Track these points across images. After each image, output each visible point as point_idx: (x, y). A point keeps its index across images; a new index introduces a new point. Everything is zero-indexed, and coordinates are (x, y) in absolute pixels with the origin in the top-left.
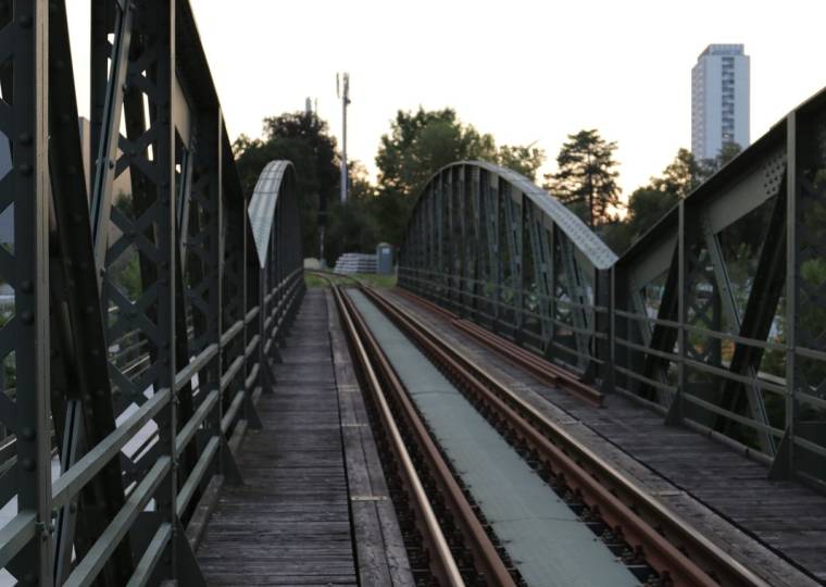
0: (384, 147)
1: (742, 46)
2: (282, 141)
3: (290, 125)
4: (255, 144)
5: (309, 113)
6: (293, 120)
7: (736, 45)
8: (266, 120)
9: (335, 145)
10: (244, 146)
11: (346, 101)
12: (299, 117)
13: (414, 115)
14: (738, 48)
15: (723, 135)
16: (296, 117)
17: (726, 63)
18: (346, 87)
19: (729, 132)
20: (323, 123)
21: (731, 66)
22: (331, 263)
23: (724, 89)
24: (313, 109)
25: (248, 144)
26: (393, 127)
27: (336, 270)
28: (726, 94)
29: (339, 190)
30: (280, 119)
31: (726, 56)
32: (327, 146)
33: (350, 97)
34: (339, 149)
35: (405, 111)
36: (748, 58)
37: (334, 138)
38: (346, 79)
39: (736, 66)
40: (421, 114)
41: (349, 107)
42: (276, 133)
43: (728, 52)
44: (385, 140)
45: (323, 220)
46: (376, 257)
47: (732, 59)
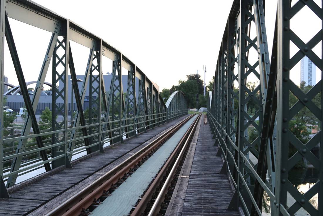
0: (210, 84)
2: (190, 81)
3: (193, 77)
4: (184, 82)
8: (187, 76)
10: (181, 82)
11: (205, 71)
12: (195, 75)
15: (309, 78)
18: (205, 68)
19: (310, 77)
20: (200, 76)
22: (199, 110)
23: (309, 66)
24: (198, 73)
25: (182, 81)
27: (199, 111)
28: (310, 67)
29: (204, 92)
30: (190, 76)
32: (201, 82)
34: (204, 83)
37: (202, 80)
38: (205, 66)
41: (206, 73)
42: (189, 79)
44: (210, 82)
45: (197, 100)
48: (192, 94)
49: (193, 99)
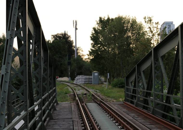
0: (94, 32)
1: (172, 22)
3: (60, 37)
5: (65, 33)
6: (60, 35)
7: (171, 22)
8: (52, 36)
9: (73, 43)
11: (76, 29)
12: (62, 34)
13: (106, 19)
14: (172, 23)
16: (61, 34)
17: (169, 26)
18: (76, 25)
20: (69, 36)
21: (170, 27)
24: (66, 33)
26: (98, 24)
30: (56, 35)
31: (169, 25)
32: (70, 43)
33: (77, 28)
35: (103, 17)
36: (174, 25)
37: (73, 41)
38: (76, 22)
39: (171, 27)
40: (108, 19)
41: (77, 30)
43: (169, 24)
44: (94, 29)
45: (69, 63)
46: (92, 77)
47: (170, 25)
48: (60, 57)
49: (61, 64)
